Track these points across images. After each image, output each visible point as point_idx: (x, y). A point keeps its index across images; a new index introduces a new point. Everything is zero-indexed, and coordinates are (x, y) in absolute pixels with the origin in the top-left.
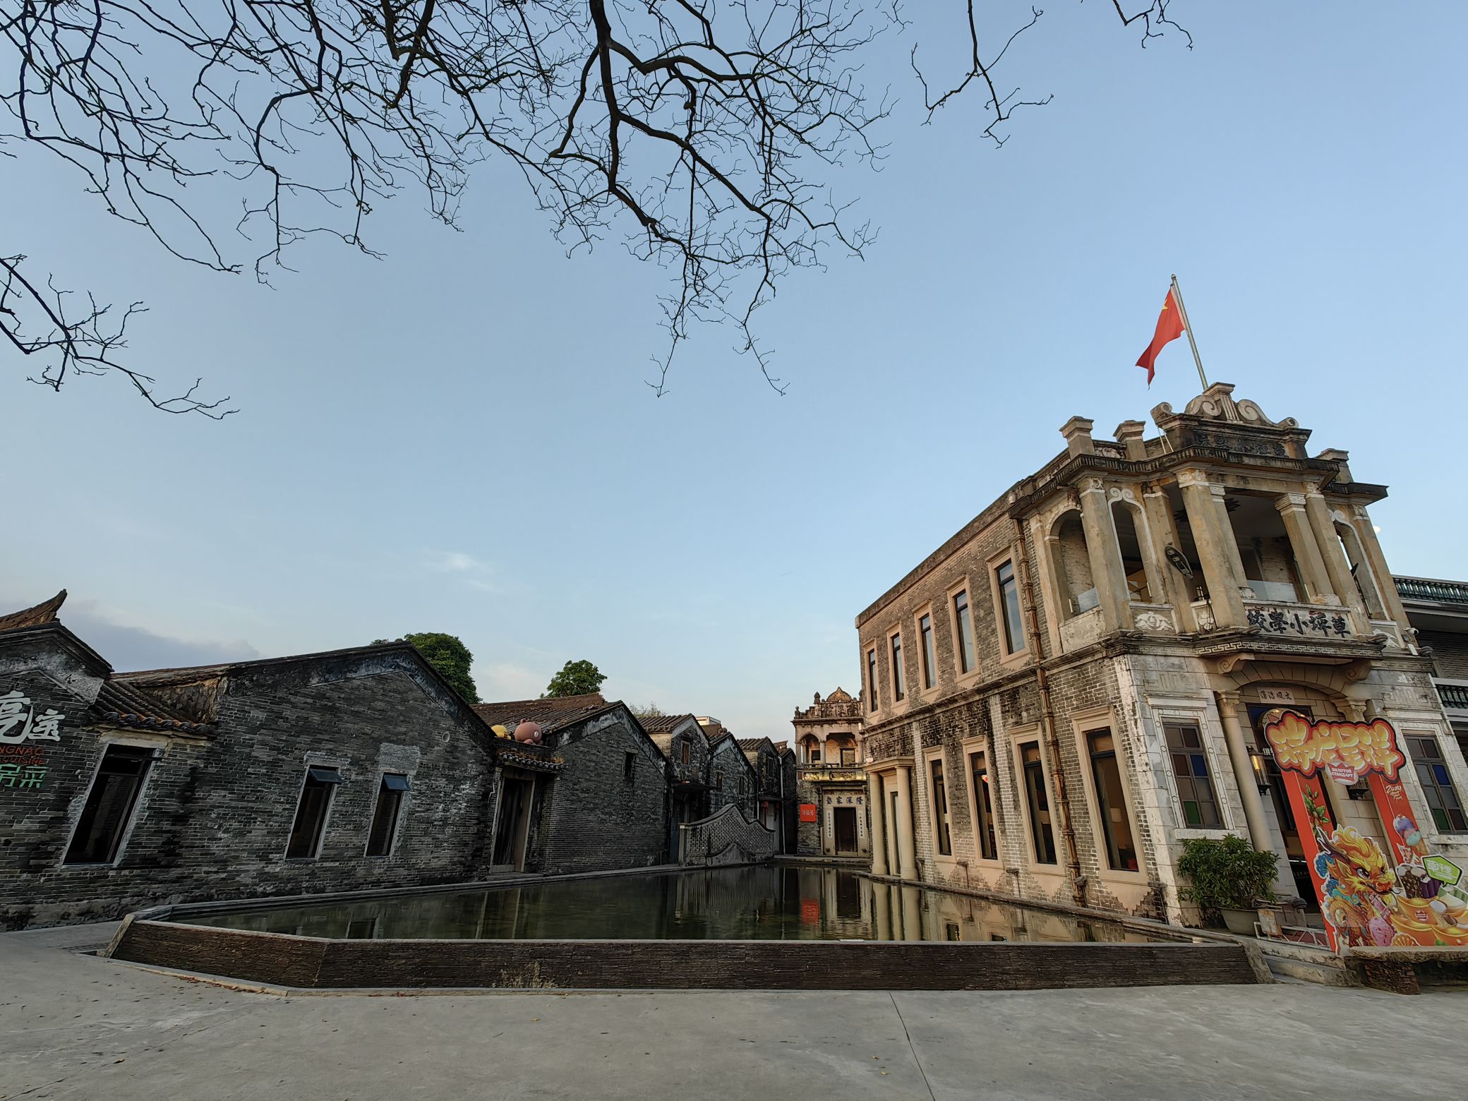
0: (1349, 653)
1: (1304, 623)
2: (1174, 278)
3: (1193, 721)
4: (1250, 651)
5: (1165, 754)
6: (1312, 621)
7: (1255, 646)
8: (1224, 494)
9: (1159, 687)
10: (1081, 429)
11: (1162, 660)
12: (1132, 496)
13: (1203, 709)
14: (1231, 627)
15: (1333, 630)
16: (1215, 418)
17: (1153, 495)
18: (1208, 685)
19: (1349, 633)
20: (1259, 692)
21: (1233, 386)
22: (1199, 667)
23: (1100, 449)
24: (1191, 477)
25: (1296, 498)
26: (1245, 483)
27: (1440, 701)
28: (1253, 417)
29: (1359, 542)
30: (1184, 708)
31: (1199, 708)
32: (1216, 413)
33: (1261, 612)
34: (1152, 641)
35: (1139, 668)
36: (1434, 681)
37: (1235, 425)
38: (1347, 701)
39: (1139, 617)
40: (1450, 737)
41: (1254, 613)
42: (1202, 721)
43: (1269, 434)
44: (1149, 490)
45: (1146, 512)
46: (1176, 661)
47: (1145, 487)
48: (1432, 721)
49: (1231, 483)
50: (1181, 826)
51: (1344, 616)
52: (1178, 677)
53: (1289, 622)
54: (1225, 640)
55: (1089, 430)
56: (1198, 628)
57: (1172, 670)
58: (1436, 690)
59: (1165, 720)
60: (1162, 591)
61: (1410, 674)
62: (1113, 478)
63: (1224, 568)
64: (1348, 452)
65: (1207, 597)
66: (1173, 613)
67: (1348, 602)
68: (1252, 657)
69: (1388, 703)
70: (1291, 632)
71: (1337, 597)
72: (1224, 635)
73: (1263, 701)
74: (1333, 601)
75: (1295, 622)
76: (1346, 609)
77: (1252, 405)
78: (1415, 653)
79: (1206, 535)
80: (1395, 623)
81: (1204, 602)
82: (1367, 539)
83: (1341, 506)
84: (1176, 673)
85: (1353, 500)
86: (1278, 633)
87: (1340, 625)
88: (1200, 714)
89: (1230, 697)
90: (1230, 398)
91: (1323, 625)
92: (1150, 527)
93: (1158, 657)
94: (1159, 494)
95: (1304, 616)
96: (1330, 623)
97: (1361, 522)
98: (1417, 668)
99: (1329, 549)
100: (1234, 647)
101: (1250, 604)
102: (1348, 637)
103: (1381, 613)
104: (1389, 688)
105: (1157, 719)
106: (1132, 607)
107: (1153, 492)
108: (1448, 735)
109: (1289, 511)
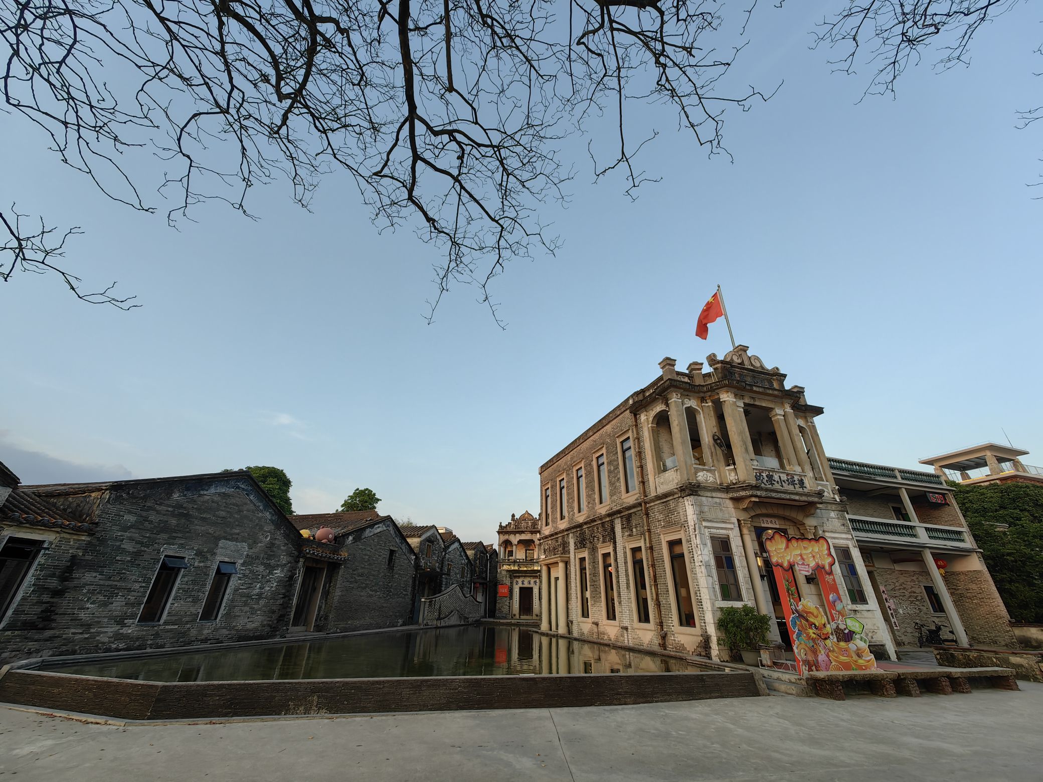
0: (806, 499)
1: (784, 481)
2: (719, 286)
3: (726, 536)
4: (756, 496)
5: (711, 556)
6: (788, 481)
7: (759, 493)
8: (743, 406)
9: (709, 516)
10: (669, 364)
11: (710, 499)
12: (695, 404)
13: (732, 529)
14: (747, 482)
15: (798, 485)
16: (739, 364)
17: (707, 405)
18: (734, 515)
19: (806, 488)
20: (761, 520)
21: (748, 347)
22: (730, 504)
23: (680, 376)
24: (726, 396)
25: (779, 411)
26: (754, 401)
27: (851, 528)
28: (758, 365)
29: (810, 437)
30: (722, 528)
31: (729, 528)
32: (739, 361)
33: (762, 474)
34: (705, 489)
35: (698, 504)
36: (847, 516)
37: (749, 368)
38: (805, 527)
39: (698, 474)
40: (856, 549)
41: (758, 474)
42: (731, 536)
43: (766, 375)
44: (705, 402)
45: (703, 414)
46: (718, 500)
47: (703, 400)
48: (847, 539)
49: (747, 401)
50: (719, 599)
51: (803, 478)
52: (719, 510)
53: (776, 480)
54: (743, 489)
55: (674, 365)
56: (730, 482)
57: (715, 505)
58: (848, 521)
59: (712, 535)
60: (711, 459)
61: (836, 512)
62: (686, 393)
63: (743, 448)
64: (804, 388)
65: (734, 464)
66: (716, 472)
67: (806, 471)
68: (757, 500)
69: (826, 528)
70: (777, 486)
71: (800, 468)
72: (743, 486)
73: (763, 525)
74: (798, 469)
75: (779, 480)
76: (805, 474)
77: (757, 358)
78: (838, 500)
79: (734, 429)
80: (828, 483)
81: (732, 467)
82: (814, 436)
83: (801, 417)
84: (718, 508)
85: (808, 414)
86: (770, 486)
87: (801, 483)
88: (730, 532)
89: (745, 522)
90: (746, 354)
91: (793, 483)
92: (705, 422)
93: (708, 498)
94: (710, 404)
95: (784, 477)
96: (797, 482)
97: (811, 426)
98: (839, 508)
99: (796, 440)
100: (748, 493)
101: (756, 469)
102: (805, 490)
103: (822, 477)
104: (826, 519)
105: (707, 534)
106: (695, 468)
107: (707, 403)
108: (855, 547)
109: (776, 418)
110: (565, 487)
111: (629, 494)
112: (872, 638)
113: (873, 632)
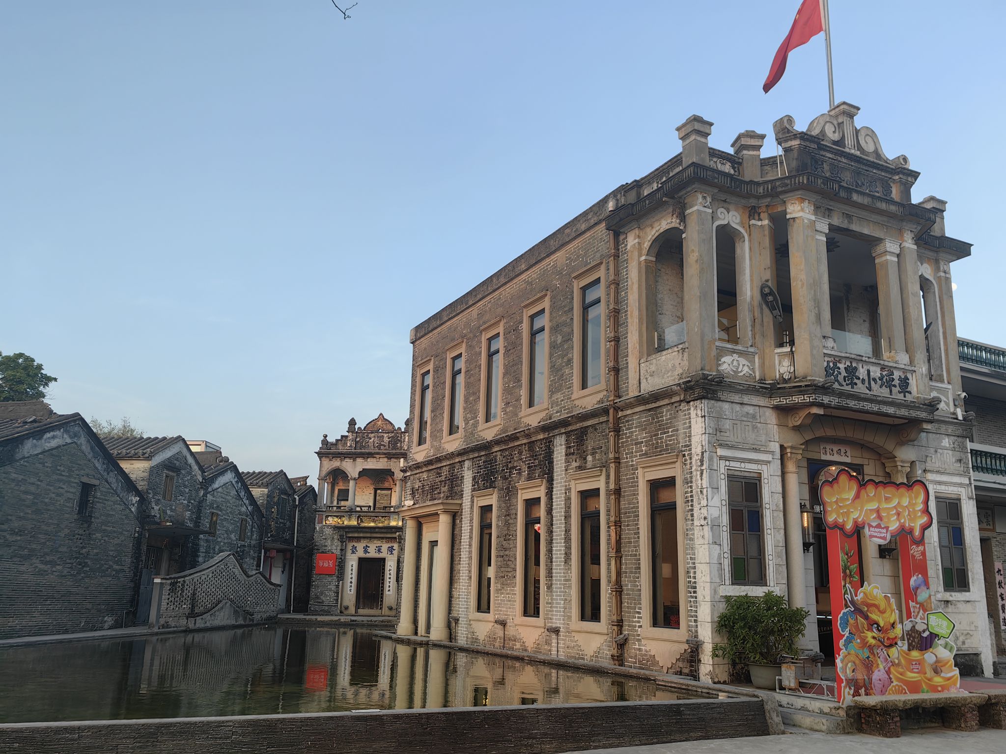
0: (906, 414)
1: (874, 380)
3: (755, 475)
4: (820, 405)
5: (724, 509)
6: (881, 379)
7: (826, 400)
8: (827, 231)
9: (729, 437)
10: (698, 132)
11: (737, 408)
12: (738, 221)
13: (767, 462)
14: (809, 378)
15: (898, 389)
16: (835, 143)
17: (759, 223)
18: (777, 438)
19: (910, 393)
20: (822, 447)
21: (858, 109)
22: (771, 417)
23: (715, 159)
24: (799, 208)
25: (891, 246)
26: (849, 222)
27: (971, 466)
28: (870, 148)
29: (938, 300)
30: (750, 461)
31: (763, 461)
32: (836, 137)
33: (838, 365)
34: (732, 387)
35: (714, 415)
36: (970, 446)
37: (852, 154)
38: (895, 462)
39: (723, 360)
40: (971, 501)
41: (831, 365)
42: (765, 475)
43: (882, 170)
44: (756, 217)
45: (750, 241)
46: (751, 410)
47: (753, 212)
48: (961, 485)
49: (836, 221)
50: (727, 582)
51: (909, 376)
52: (750, 427)
53: (861, 378)
54: (801, 391)
55: (706, 135)
56: (778, 377)
57: (745, 419)
58: (969, 455)
59: (730, 473)
60: (750, 333)
61: (952, 438)
62: (723, 196)
63: (813, 314)
64: (946, 203)
65: (792, 343)
66: (756, 357)
67: (916, 362)
68: (820, 411)
69: (929, 466)
70: (861, 388)
71: (907, 356)
72: (800, 386)
73: (824, 457)
74: (903, 359)
75: (866, 378)
76: (913, 368)
77: (871, 134)
78: (960, 417)
79: (803, 276)
80: (950, 387)
81: (787, 349)
82: (945, 297)
83: (929, 260)
84: (749, 424)
85: (942, 255)
86: (849, 388)
87: (904, 384)
88: (764, 467)
89: (794, 451)
90: (853, 122)
91: (889, 384)
92: (751, 259)
93: (734, 404)
94: (766, 222)
95: (875, 372)
96: (896, 382)
97: (943, 279)
98: (959, 432)
99: (911, 304)
100: (808, 399)
101: (830, 355)
102: (909, 398)
103: (941, 376)
104: (932, 450)
105: (722, 471)
106: (718, 348)
107: (760, 219)
108: (970, 498)
109: (884, 258)
110: (463, 371)
111: (586, 392)
112: (964, 643)
113: (968, 634)
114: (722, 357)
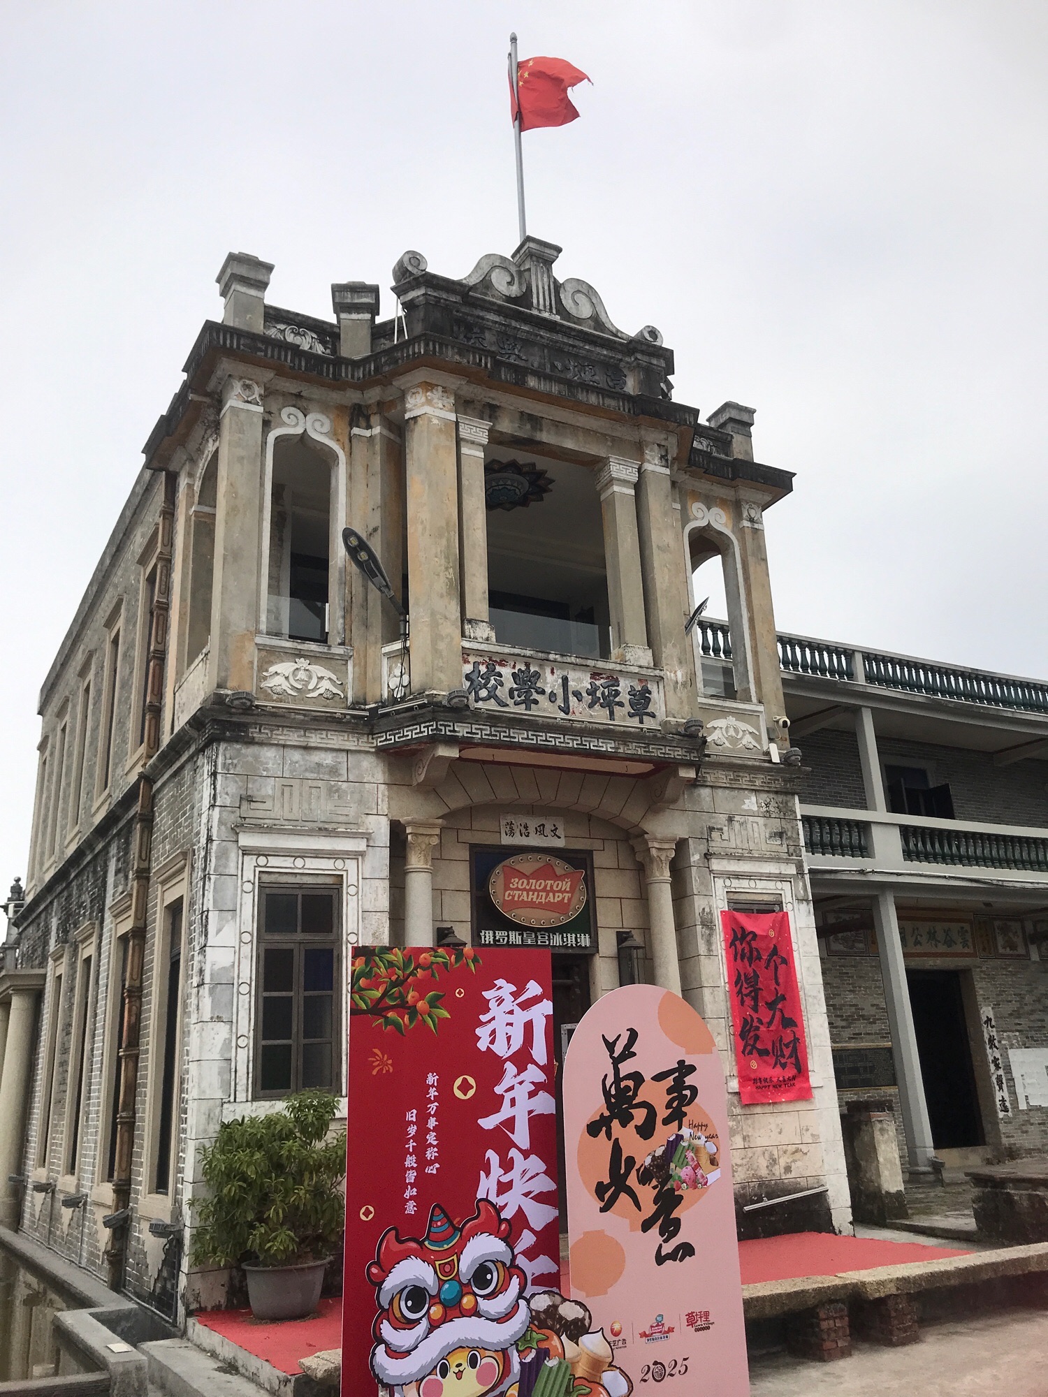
0: (640, 752)
1: (577, 694)
2: (514, 39)
3: (329, 880)
4: (452, 741)
5: (246, 950)
6: (591, 692)
7: (462, 730)
8: (485, 441)
9: (273, 810)
10: (244, 280)
11: (296, 756)
12: (327, 428)
13: (357, 855)
14: (427, 693)
15: (628, 708)
16: (509, 299)
17: (367, 433)
18: (384, 808)
19: (653, 716)
20: (503, 822)
21: (559, 250)
22: (373, 772)
23: (282, 327)
24: (423, 399)
25: (621, 470)
26: (534, 428)
27: (802, 843)
28: (585, 311)
29: (739, 566)
30: (317, 854)
31: (347, 852)
32: (514, 291)
33: (498, 668)
34: (283, 718)
35: (239, 770)
36: (800, 809)
37: (545, 319)
38: (646, 842)
39: (272, 669)
40: (804, 906)
41: (483, 669)
42: (351, 878)
43: (602, 346)
44: (363, 424)
45: (350, 463)
46: (328, 759)
47: (358, 415)
48: (781, 878)
49: (506, 426)
50: (241, 1096)
51: (652, 687)
52: (323, 792)
53: (548, 690)
54: (414, 717)
55: (263, 285)
56: (385, 695)
57: (314, 776)
58: (800, 824)
59: (266, 878)
60: (341, 621)
61: (764, 796)
62: (292, 387)
64: (754, 411)
65: (406, 636)
66: (350, 664)
67: (664, 662)
68: (454, 753)
69: (717, 844)
70: (546, 709)
71: (650, 653)
72: (411, 709)
73: (506, 840)
74: (640, 656)
75: (559, 692)
76: (657, 672)
77: (588, 291)
78: (776, 759)
79: (425, 515)
80: (761, 708)
81: (397, 646)
82: (751, 560)
83: (723, 503)
84: (320, 784)
85: (746, 493)
86: (521, 709)
87: (641, 701)
88: (351, 865)
89: (421, 831)
90: (549, 270)
91: (610, 702)
92: (349, 494)
93: (289, 752)
94: (377, 430)
95: (580, 680)
96: (624, 697)
97: (748, 532)
98: (778, 785)
100: (425, 731)
101: (479, 653)
102: (649, 723)
103: (747, 690)
104: (723, 819)
105: (248, 874)
106: (261, 648)
107: (369, 427)
108: (800, 900)
109: (610, 491)
112: (788, 1169)
113: (796, 1151)
114: (272, 663)
